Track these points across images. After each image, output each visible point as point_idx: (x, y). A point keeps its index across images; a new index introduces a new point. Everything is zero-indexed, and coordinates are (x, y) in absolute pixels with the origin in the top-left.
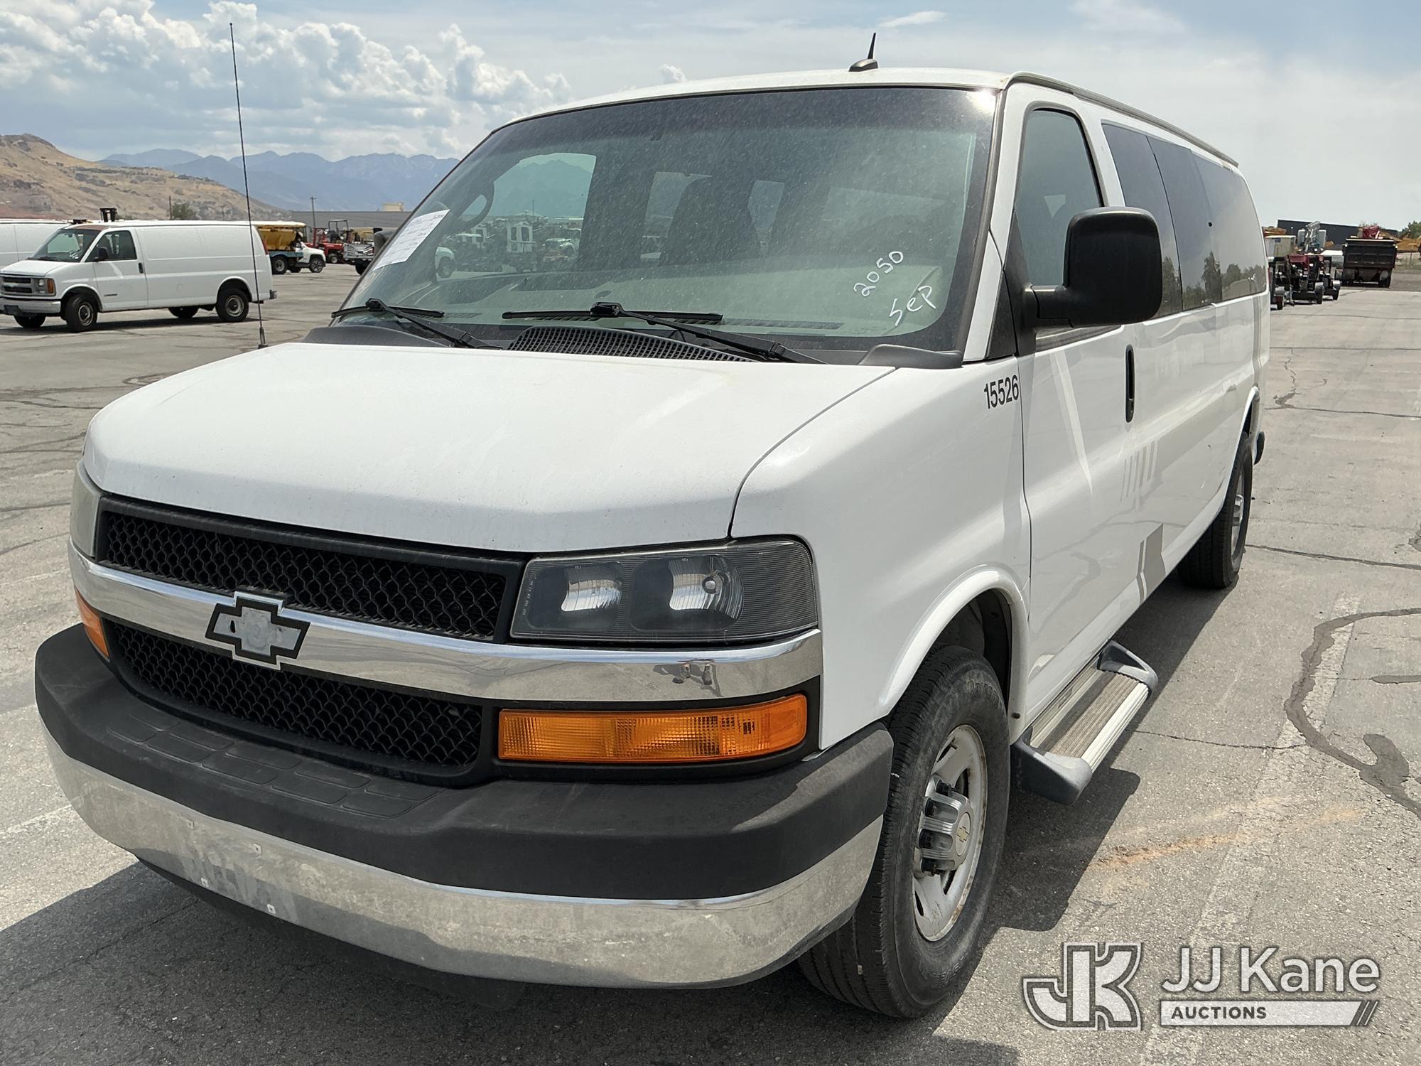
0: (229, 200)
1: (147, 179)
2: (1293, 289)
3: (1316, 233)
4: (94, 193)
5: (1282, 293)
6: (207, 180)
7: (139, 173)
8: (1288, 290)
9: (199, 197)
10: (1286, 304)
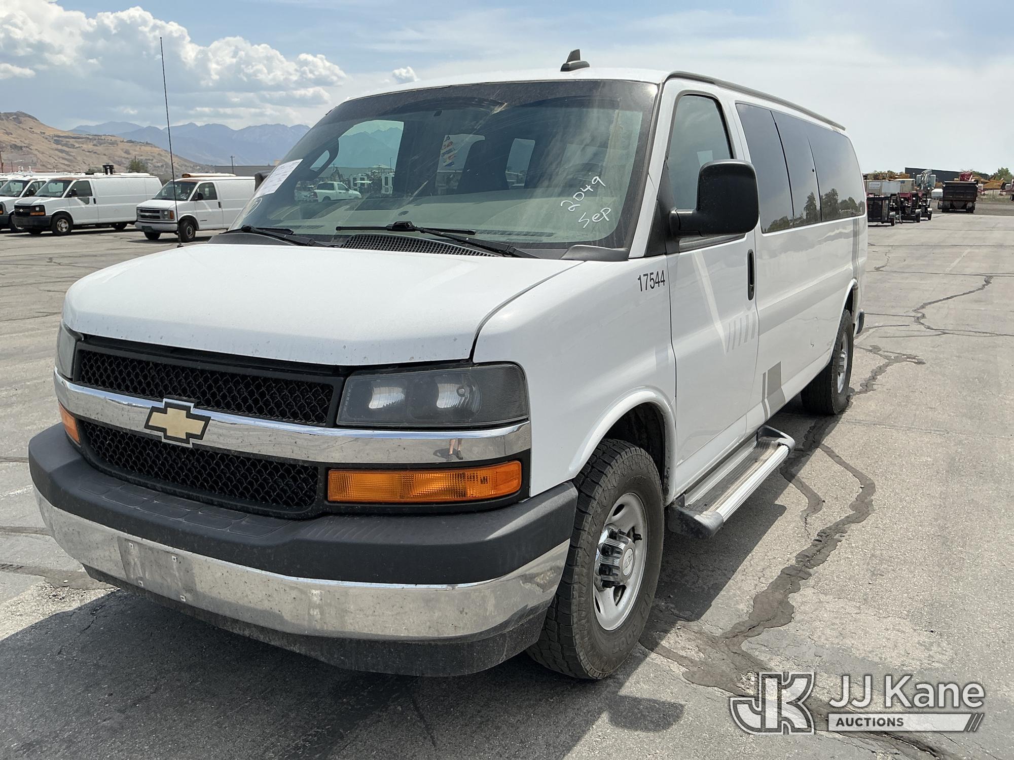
0: (163, 158)
1: (105, 143)
2: (902, 213)
3: (929, 176)
4: (67, 153)
5: (893, 216)
6: (147, 143)
7: (99, 139)
8: (898, 214)
9: (142, 155)
10: (897, 223)
